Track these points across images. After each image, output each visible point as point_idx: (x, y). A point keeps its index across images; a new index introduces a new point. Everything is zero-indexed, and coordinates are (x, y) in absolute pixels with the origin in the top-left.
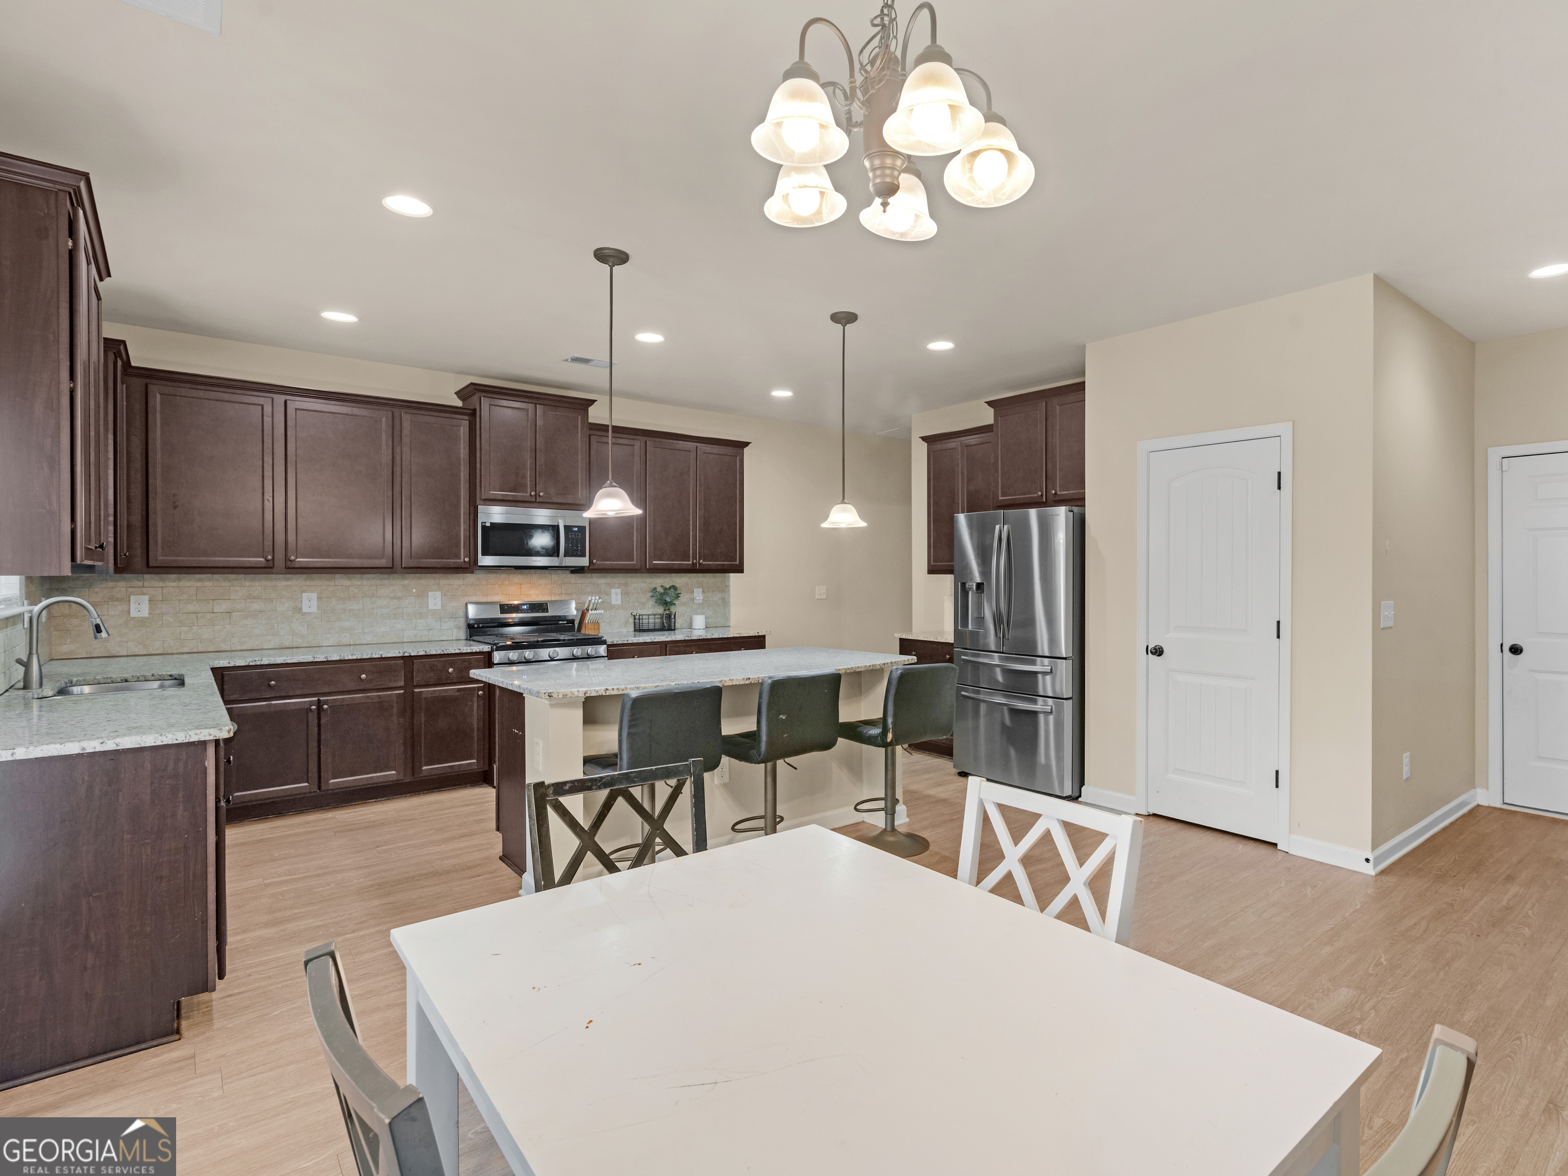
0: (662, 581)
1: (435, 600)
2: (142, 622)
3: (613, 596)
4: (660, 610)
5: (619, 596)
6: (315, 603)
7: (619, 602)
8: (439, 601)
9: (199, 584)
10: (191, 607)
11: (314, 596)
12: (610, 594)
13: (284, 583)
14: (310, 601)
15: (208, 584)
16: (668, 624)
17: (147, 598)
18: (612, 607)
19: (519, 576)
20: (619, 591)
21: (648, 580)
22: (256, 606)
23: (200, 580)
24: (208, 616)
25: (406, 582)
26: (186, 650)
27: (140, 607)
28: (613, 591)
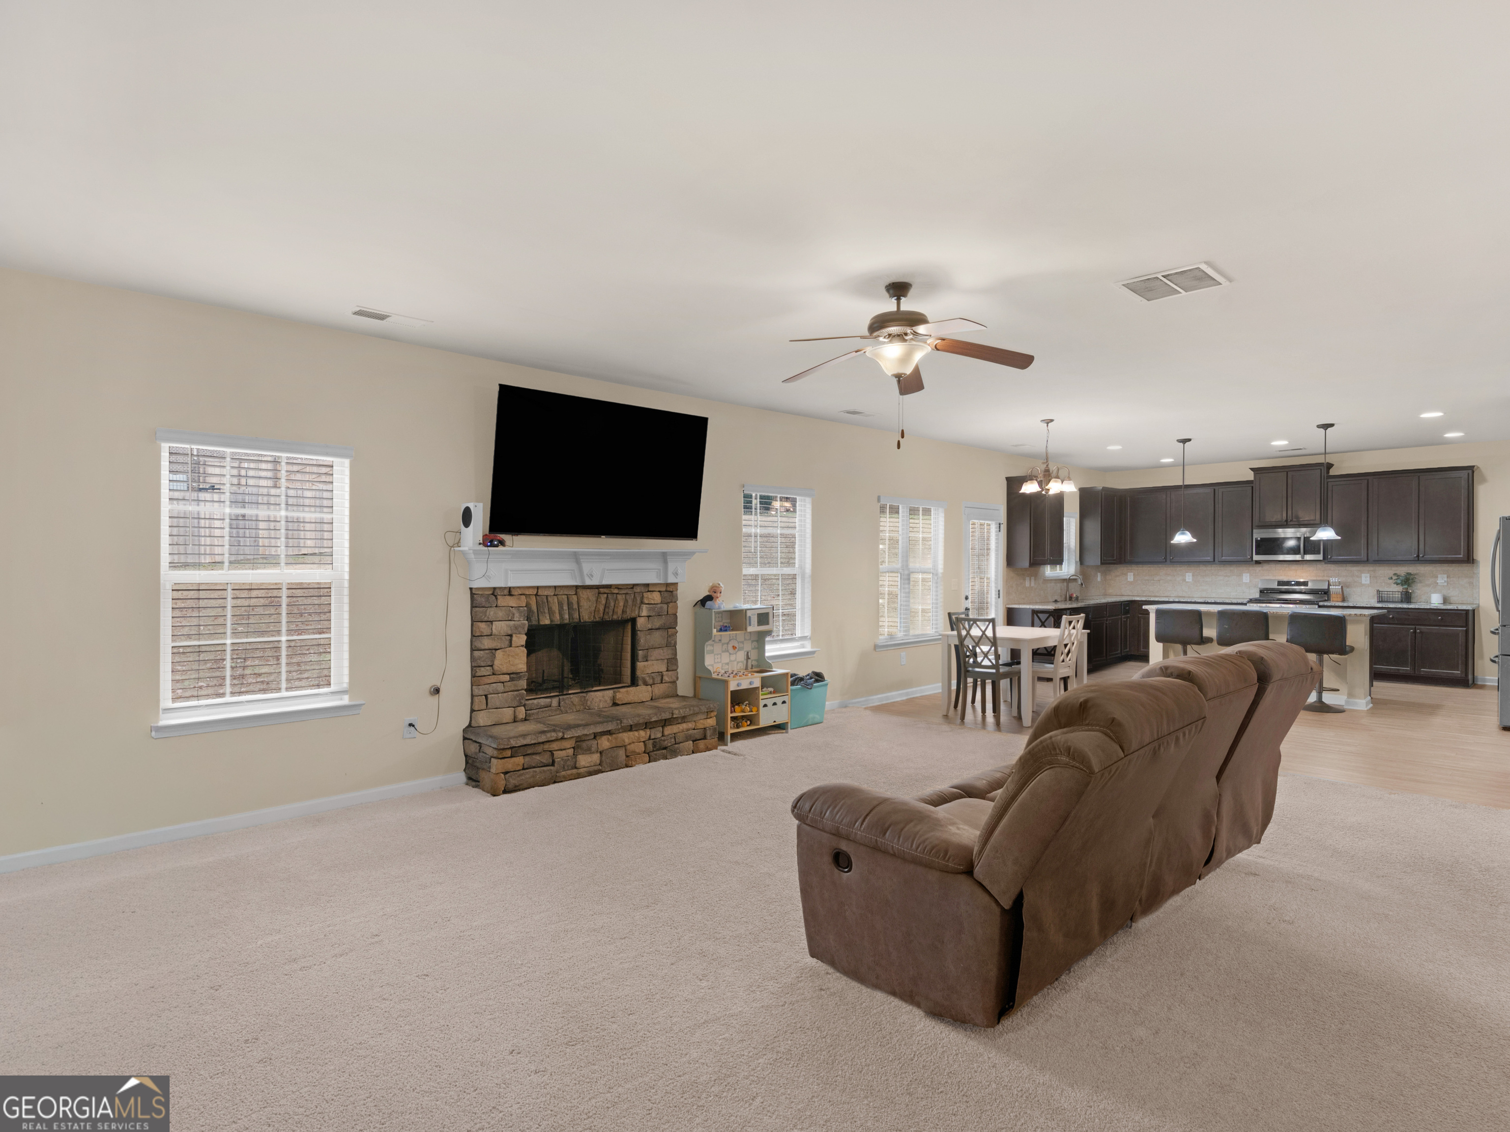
0: (1402, 570)
1: (1246, 578)
2: (1131, 583)
3: (1363, 579)
4: (1400, 588)
5: (1368, 579)
6: (1191, 577)
7: (1368, 582)
8: (1248, 578)
9: (1149, 569)
10: (1146, 578)
11: (1191, 574)
12: (1361, 577)
13: (1179, 568)
14: (1189, 577)
15: (1152, 569)
16: (1407, 597)
17: (1132, 574)
18: (1364, 585)
19: (1295, 566)
20: (1368, 575)
21: (1394, 569)
22: (1169, 578)
23: (1150, 567)
24: (1152, 582)
25: (1232, 568)
26: (1145, 595)
27: (1130, 577)
28: (1363, 575)
